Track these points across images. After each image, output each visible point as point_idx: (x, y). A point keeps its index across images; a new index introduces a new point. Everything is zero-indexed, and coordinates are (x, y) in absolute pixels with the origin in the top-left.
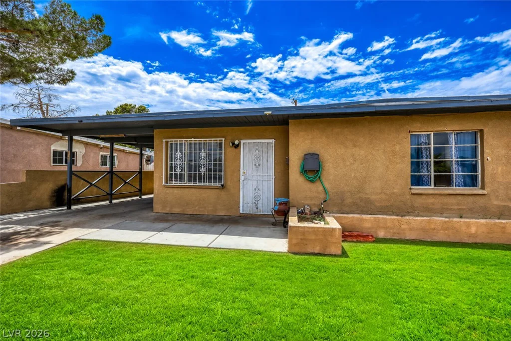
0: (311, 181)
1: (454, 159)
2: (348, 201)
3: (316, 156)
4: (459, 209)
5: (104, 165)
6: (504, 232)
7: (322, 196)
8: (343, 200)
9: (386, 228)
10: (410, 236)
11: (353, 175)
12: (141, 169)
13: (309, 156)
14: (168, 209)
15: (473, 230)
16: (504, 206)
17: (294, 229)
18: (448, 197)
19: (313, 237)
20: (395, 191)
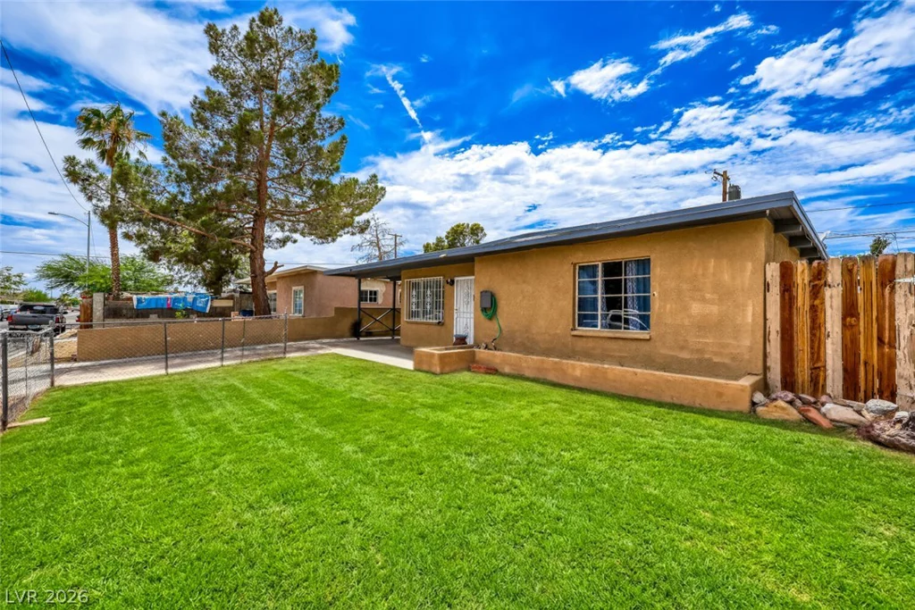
0: (488, 319)
1: (623, 295)
2: (518, 340)
3: (488, 294)
4: (620, 357)
13: (484, 294)
14: (409, 343)
19: (425, 359)
20: (558, 331)
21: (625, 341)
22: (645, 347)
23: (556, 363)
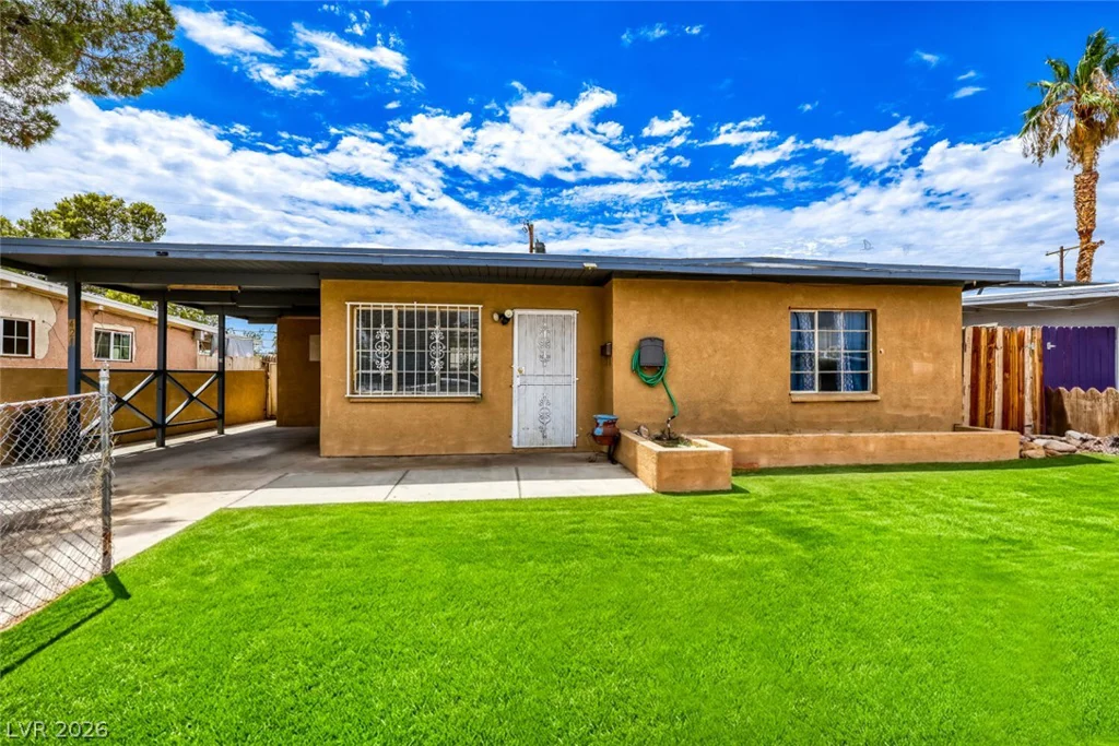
0: (648, 385)
1: (843, 351)
2: (706, 416)
3: (658, 343)
4: (849, 423)
5: (103, 356)
6: (903, 448)
7: (667, 409)
8: (698, 415)
9: (770, 452)
10: (799, 461)
11: (713, 374)
12: (222, 365)
13: (649, 342)
14: (356, 448)
15: (871, 447)
16: (898, 416)
17: (666, 456)
18: (835, 405)
19: (692, 467)
20: (770, 398)
21: (854, 405)
22: (873, 409)
23: (842, 439)
